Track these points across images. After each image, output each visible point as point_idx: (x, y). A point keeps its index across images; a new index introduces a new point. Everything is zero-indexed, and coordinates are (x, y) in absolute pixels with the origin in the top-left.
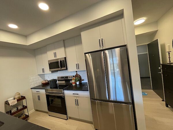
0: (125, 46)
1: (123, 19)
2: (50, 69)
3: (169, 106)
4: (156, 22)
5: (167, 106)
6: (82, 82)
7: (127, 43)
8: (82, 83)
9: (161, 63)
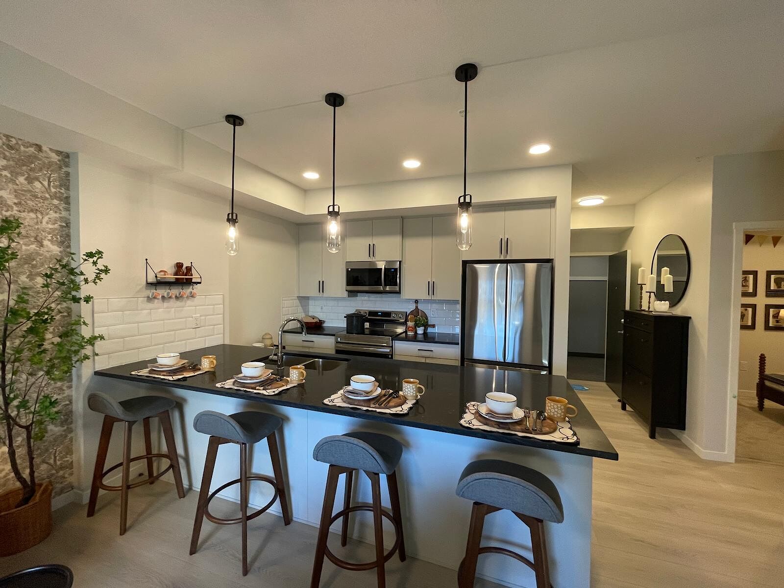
0: (549, 261)
1: (553, 210)
2: (348, 284)
3: (628, 408)
4: (632, 208)
5: (624, 408)
6: (430, 330)
7: (555, 257)
8: (429, 335)
9: (627, 308)
